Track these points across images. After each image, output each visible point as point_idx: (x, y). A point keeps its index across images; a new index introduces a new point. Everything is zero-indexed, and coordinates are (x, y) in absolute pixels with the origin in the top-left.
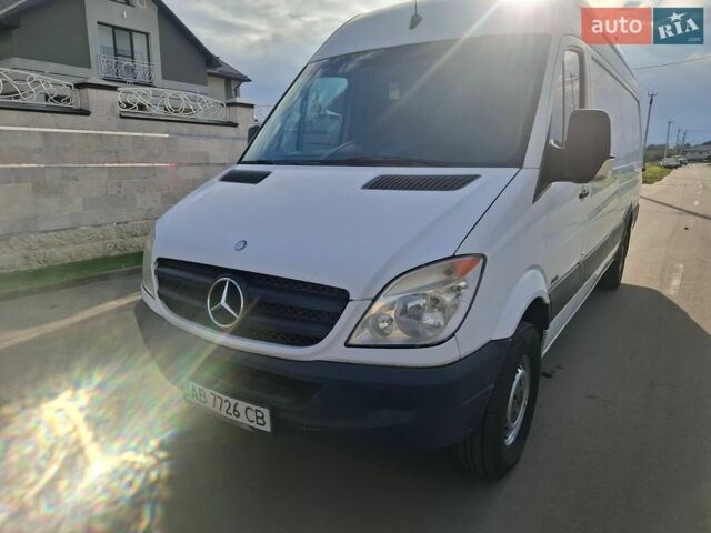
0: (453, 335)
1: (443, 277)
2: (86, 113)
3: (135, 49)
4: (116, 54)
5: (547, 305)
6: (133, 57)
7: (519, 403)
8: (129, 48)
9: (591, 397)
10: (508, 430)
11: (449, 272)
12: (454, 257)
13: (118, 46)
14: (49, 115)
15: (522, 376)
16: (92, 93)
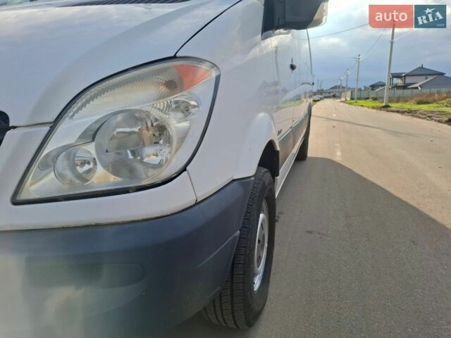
0: (184, 169)
1: (163, 89)
5: (278, 152)
7: (262, 246)
10: (255, 275)
11: (172, 86)
12: (175, 57)
15: (263, 220)
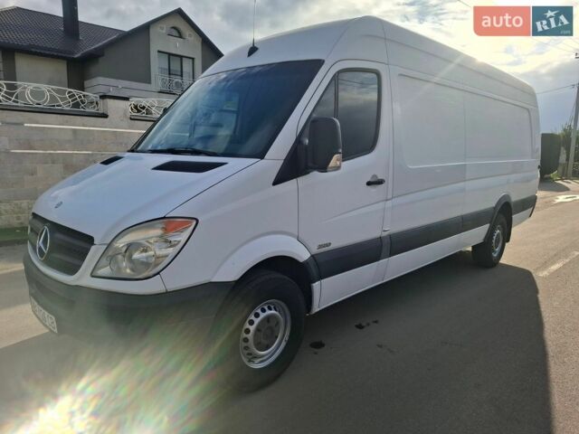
0: (158, 273)
2: (105, 116)
3: (184, 70)
4: (170, 74)
6: (182, 75)
8: (179, 69)
9: (380, 346)
12: (165, 218)
13: (171, 68)
14: (78, 117)
16: (110, 102)
